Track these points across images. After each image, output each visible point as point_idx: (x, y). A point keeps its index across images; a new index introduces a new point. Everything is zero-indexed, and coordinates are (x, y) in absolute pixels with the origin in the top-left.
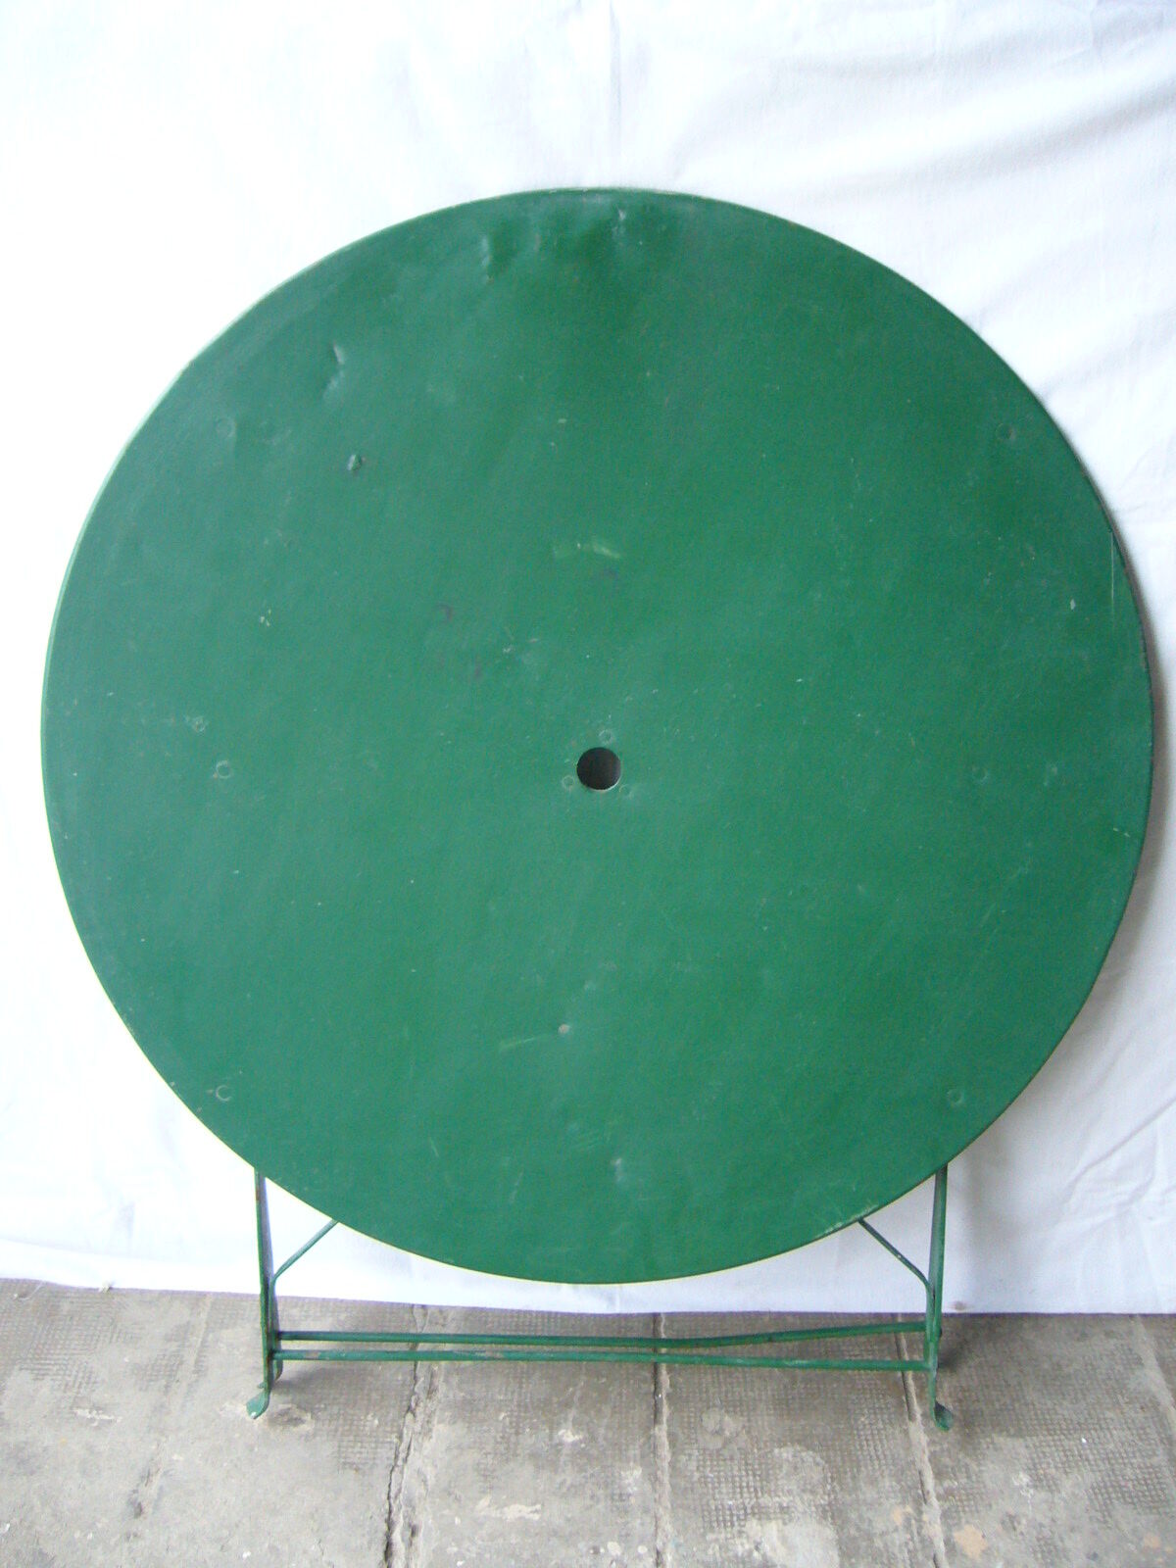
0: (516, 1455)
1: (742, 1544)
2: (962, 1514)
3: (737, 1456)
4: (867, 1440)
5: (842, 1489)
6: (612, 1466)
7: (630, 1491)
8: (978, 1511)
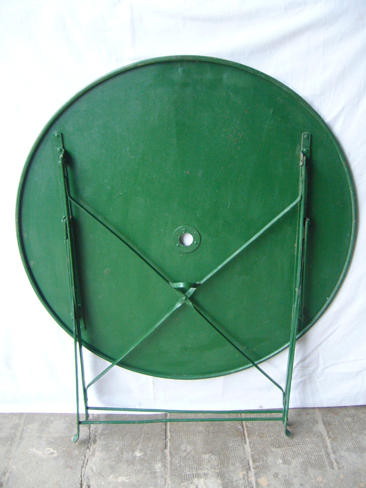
0: (121, 461)
1: (192, 486)
2: (261, 473)
3: (191, 458)
4: (232, 451)
5: (224, 467)
6: (152, 463)
7: (157, 471)
8: (266, 472)
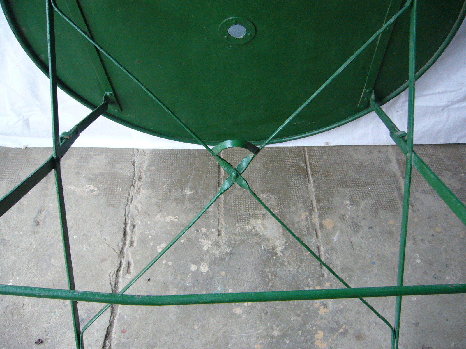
0: (170, 199)
1: (249, 227)
2: (326, 215)
3: (247, 197)
4: (293, 190)
5: (284, 207)
6: (203, 202)
8: (331, 214)
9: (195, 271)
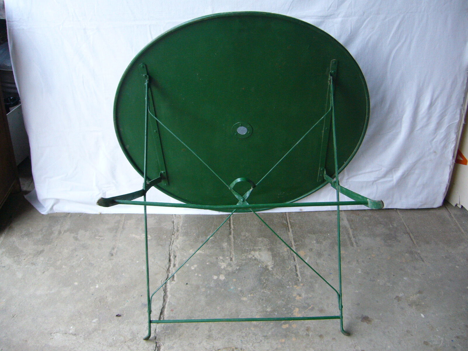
1: (250, 256)
2: (300, 249)
3: (249, 240)
5: (273, 245)
7: (224, 247)
8: (304, 248)
9: (216, 279)
